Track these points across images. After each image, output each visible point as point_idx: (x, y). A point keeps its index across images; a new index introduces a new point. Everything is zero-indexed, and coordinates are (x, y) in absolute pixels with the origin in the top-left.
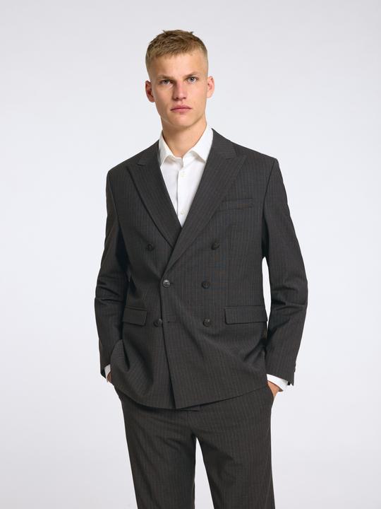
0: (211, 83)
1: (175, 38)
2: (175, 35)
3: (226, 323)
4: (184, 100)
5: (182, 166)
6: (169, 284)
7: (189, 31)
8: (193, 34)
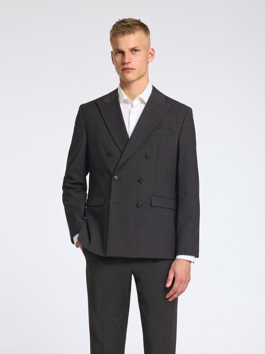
0: (152, 52)
1: (124, 24)
2: (126, 22)
3: (151, 206)
4: (129, 64)
5: (133, 106)
6: (117, 179)
7: (138, 19)
8: (141, 21)
